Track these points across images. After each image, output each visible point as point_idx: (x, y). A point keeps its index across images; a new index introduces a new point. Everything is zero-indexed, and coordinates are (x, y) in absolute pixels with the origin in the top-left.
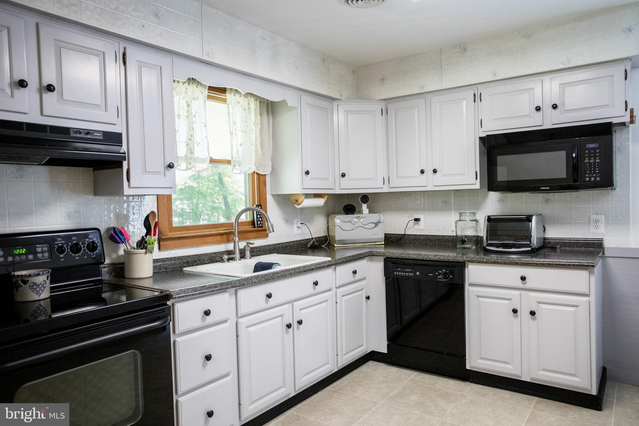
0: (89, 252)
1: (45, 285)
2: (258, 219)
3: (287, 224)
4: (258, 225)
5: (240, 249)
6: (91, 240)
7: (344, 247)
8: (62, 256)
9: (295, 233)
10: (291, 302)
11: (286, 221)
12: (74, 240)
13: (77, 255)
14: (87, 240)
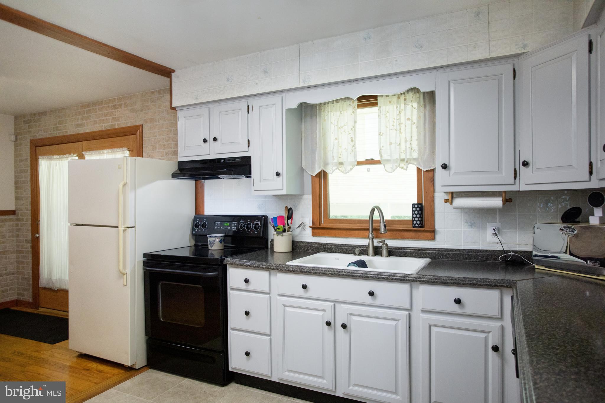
0: (254, 230)
1: (214, 243)
2: (414, 218)
3: (471, 227)
4: (414, 225)
5: (375, 246)
6: (257, 223)
7: (547, 271)
8: (241, 230)
9: (488, 240)
10: (335, 302)
11: (470, 224)
12: (249, 221)
13: (248, 230)
14: (255, 222)
